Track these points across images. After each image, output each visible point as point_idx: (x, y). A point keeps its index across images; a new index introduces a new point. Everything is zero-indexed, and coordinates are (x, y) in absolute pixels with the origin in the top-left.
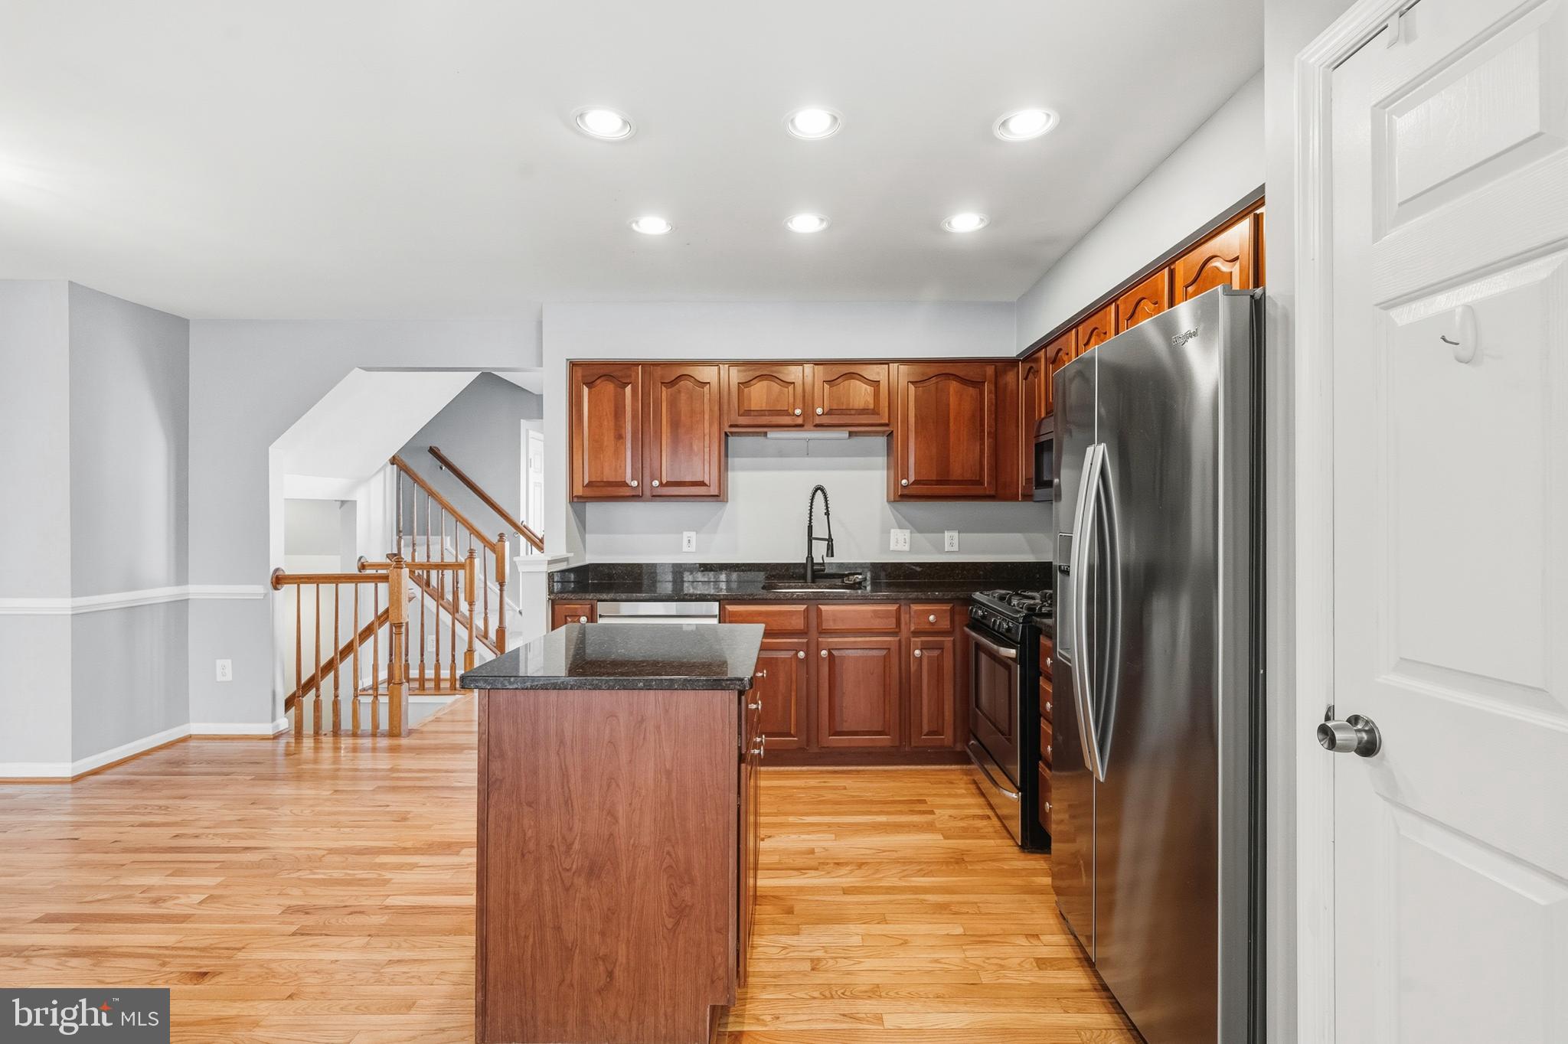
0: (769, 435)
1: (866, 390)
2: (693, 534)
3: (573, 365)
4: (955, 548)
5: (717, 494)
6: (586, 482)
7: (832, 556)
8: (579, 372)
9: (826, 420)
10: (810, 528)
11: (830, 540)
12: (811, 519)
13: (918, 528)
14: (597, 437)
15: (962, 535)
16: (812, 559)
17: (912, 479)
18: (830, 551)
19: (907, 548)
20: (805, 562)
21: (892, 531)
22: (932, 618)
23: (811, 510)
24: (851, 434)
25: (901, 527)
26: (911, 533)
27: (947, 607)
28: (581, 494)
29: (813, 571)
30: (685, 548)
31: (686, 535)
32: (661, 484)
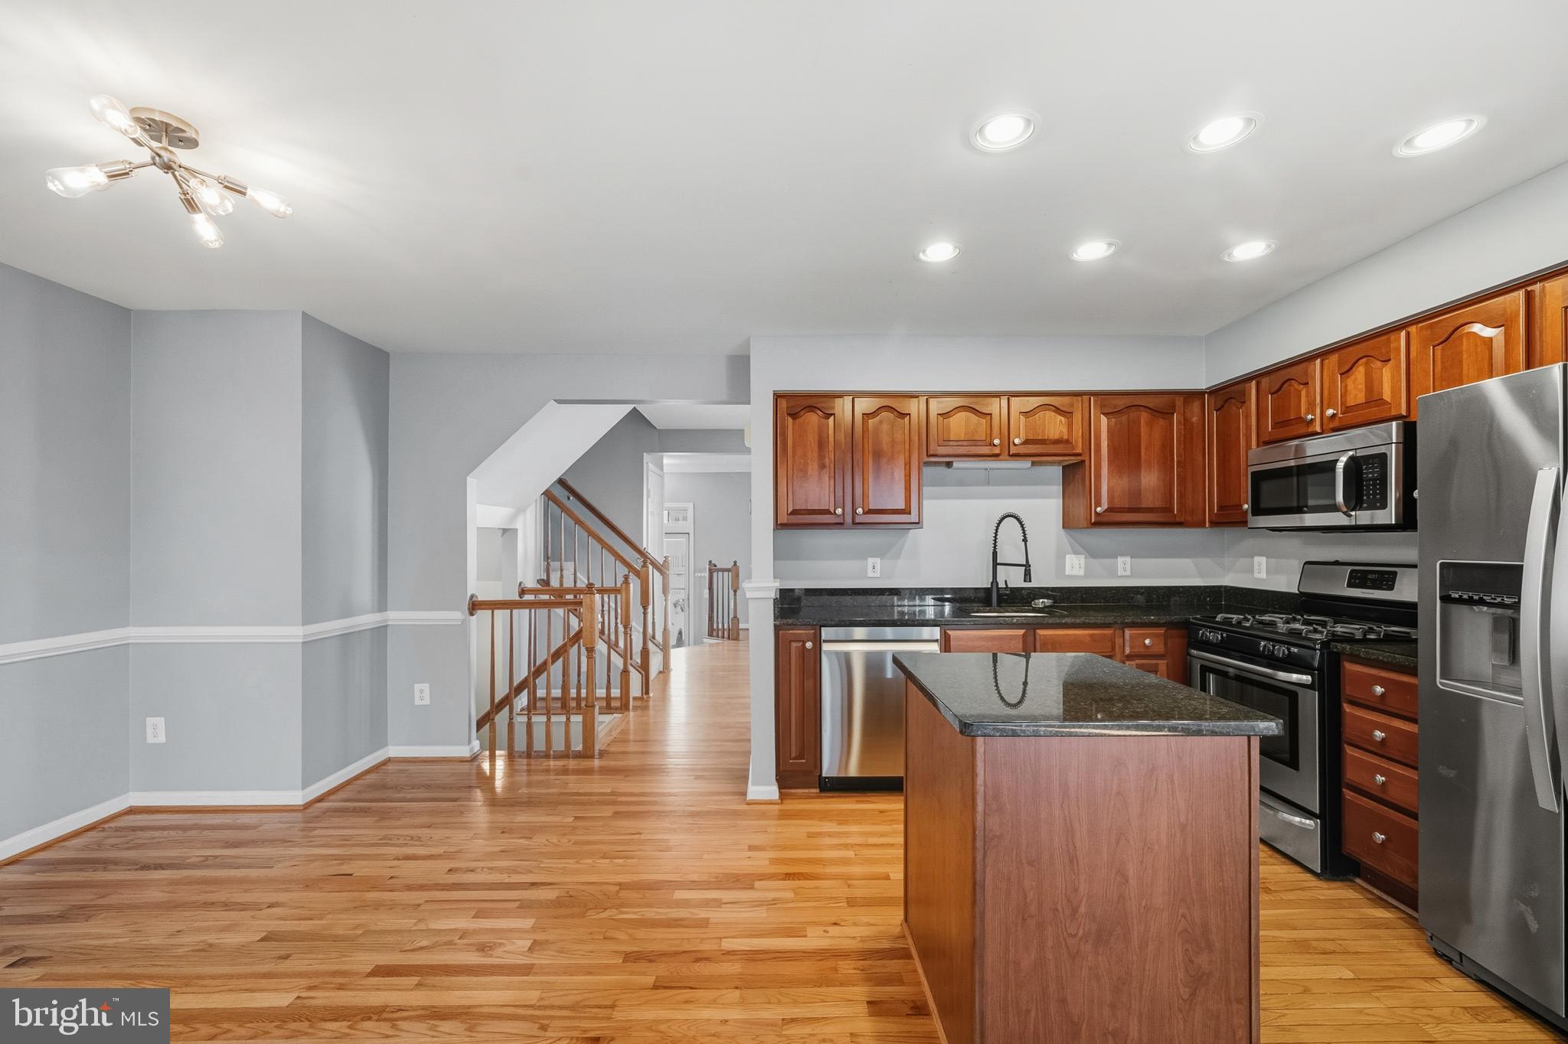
0: (955, 465)
1: (1061, 421)
2: (878, 560)
3: (778, 396)
4: (1128, 573)
5: (917, 521)
6: (790, 510)
7: (1030, 581)
8: (783, 403)
9: (1023, 450)
10: (995, 554)
11: (1027, 566)
12: (995, 545)
13: (1092, 553)
14: (802, 466)
15: (1134, 560)
16: (997, 584)
17: (1105, 505)
18: (1028, 576)
19: (1082, 573)
20: (989, 586)
21: (1067, 556)
22: (1147, 641)
23: (995, 537)
24: (1033, 464)
25: (1076, 553)
26: (1085, 558)
27: (1162, 631)
28: (785, 522)
29: (999, 596)
30: (870, 574)
31: (871, 561)
32: (864, 513)
